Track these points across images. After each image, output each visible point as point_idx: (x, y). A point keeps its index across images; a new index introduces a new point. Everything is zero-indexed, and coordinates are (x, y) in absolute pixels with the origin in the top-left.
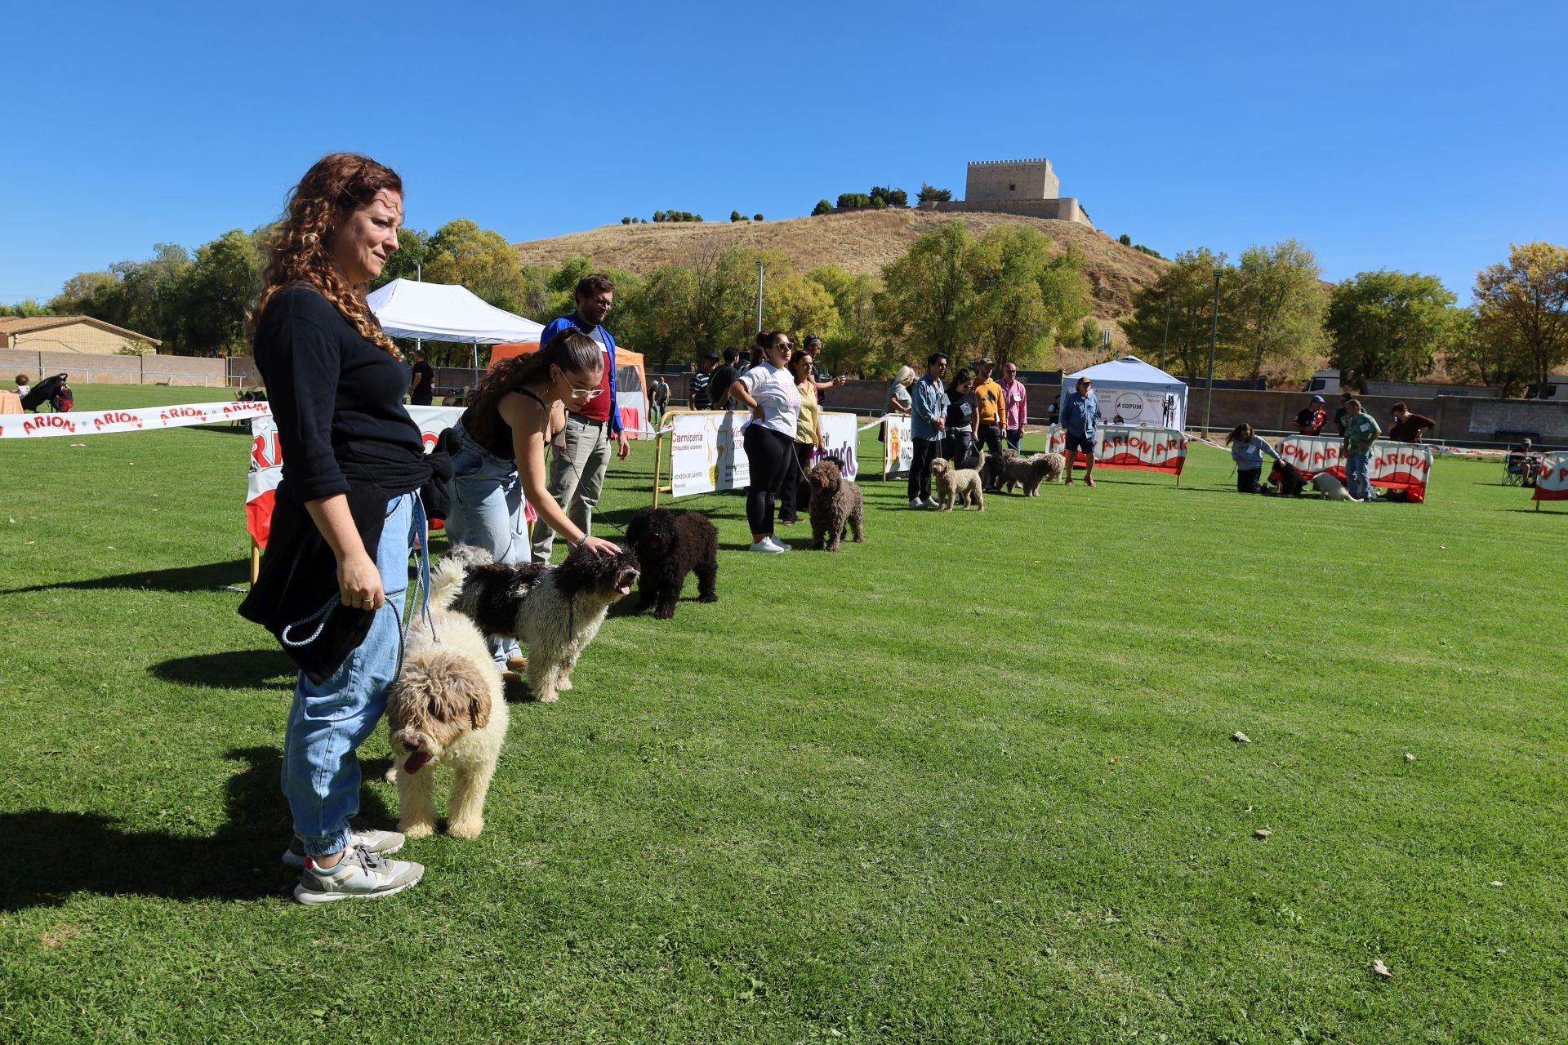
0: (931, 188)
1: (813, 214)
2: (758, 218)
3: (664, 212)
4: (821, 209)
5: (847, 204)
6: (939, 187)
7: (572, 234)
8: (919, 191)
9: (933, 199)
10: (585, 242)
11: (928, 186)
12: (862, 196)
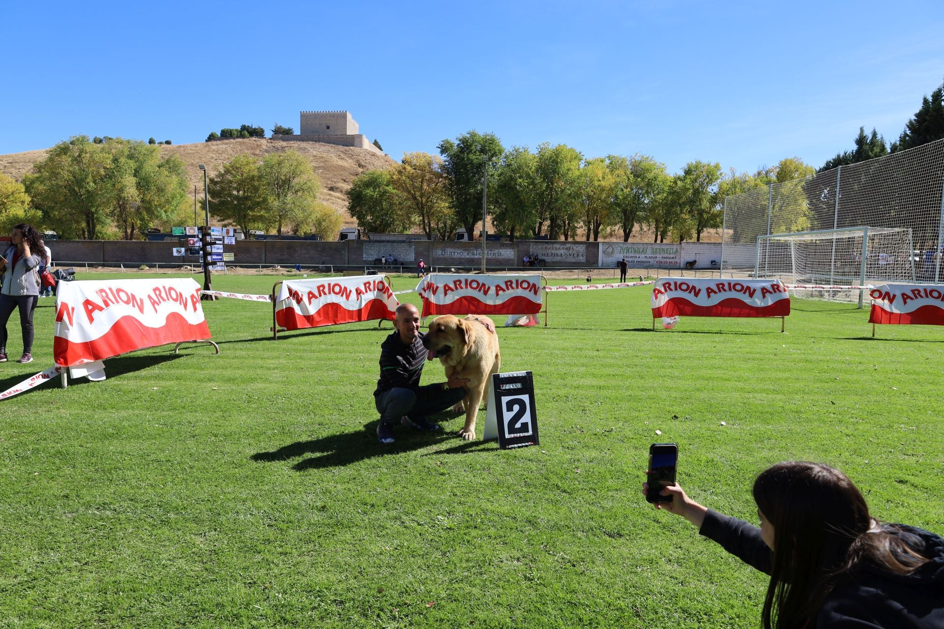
0: (281, 126)
1: (206, 141)
2: (168, 143)
3: (102, 138)
4: (211, 138)
5: (226, 135)
6: (286, 126)
7: (29, 151)
8: (273, 129)
9: (282, 133)
10: (39, 157)
11: (279, 125)
12: (236, 130)
